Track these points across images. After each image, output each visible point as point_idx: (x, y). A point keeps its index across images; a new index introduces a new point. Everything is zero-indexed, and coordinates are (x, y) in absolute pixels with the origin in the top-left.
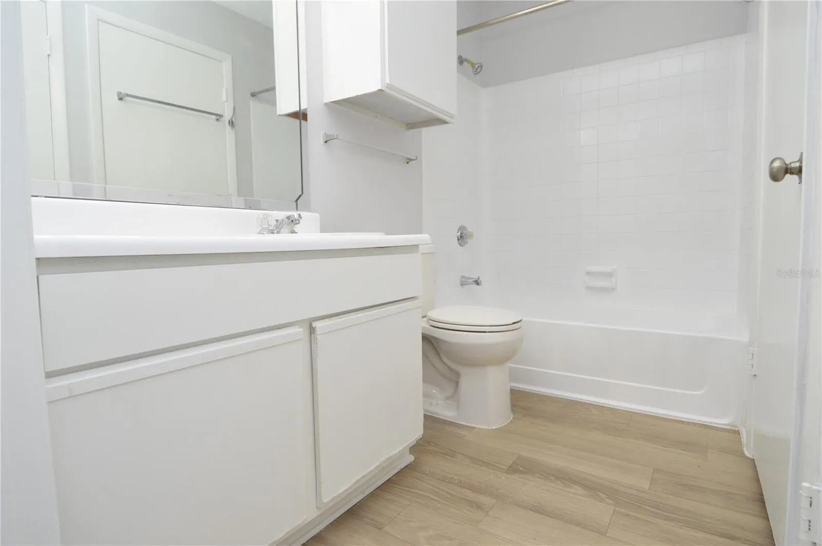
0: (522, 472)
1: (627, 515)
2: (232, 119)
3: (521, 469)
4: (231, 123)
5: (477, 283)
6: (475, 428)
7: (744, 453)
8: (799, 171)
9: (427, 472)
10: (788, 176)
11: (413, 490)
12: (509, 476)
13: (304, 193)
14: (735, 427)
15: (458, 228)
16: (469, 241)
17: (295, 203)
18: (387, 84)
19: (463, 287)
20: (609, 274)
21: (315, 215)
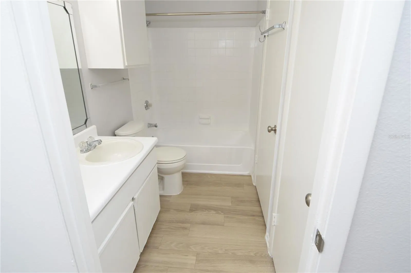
0: (194, 210)
1: (228, 217)
3: (194, 209)
5: (156, 126)
7: (253, 184)
8: (275, 130)
9: (163, 221)
10: (272, 131)
11: (162, 230)
12: (191, 213)
13: (88, 118)
14: (250, 174)
15: (145, 102)
16: (150, 108)
17: (85, 125)
18: (126, 65)
19: (149, 128)
20: (208, 119)
21: (94, 127)
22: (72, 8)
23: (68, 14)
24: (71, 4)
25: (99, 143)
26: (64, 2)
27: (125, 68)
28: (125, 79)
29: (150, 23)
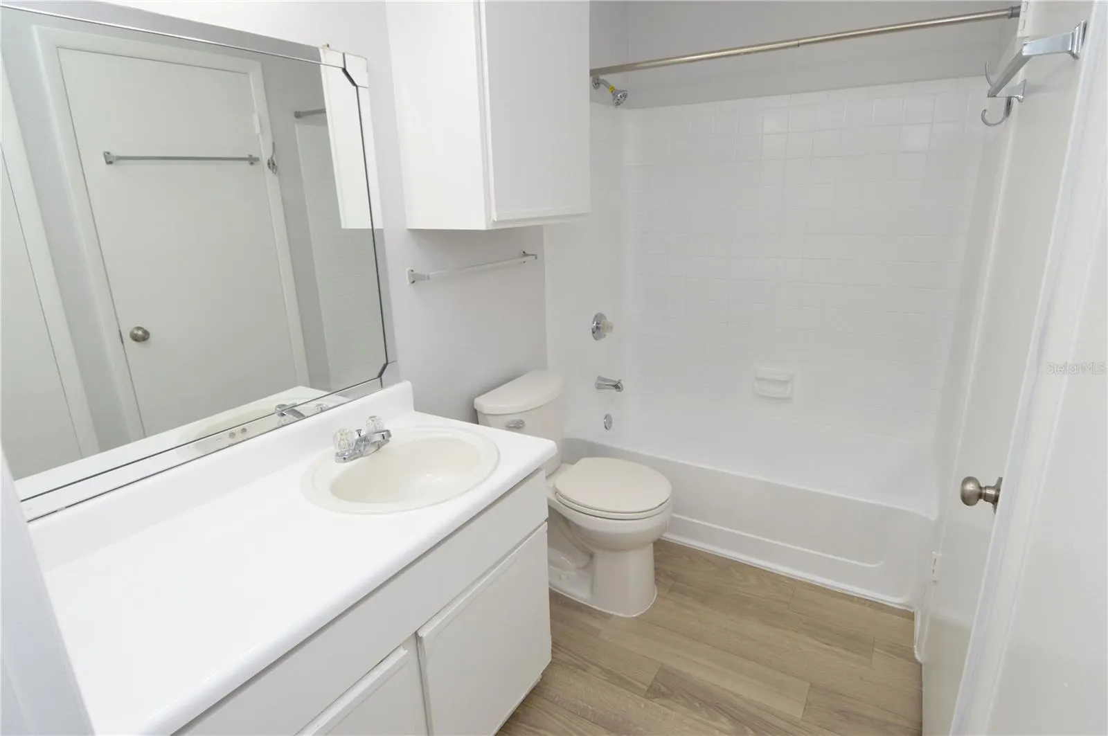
0: (664, 695)
2: (272, 158)
3: (663, 689)
4: (271, 165)
5: (617, 386)
6: (612, 615)
7: (913, 654)
8: (995, 500)
9: (557, 699)
10: (981, 501)
12: (649, 703)
13: (389, 361)
14: (911, 608)
15: (593, 317)
16: (607, 334)
17: (379, 379)
18: (494, 221)
19: (601, 391)
20: (786, 382)
21: (405, 386)
22: (367, 71)
23: (355, 87)
24: (366, 59)
25: (384, 438)
26: (344, 54)
27: (491, 228)
28: (527, 255)
29: (625, 96)
